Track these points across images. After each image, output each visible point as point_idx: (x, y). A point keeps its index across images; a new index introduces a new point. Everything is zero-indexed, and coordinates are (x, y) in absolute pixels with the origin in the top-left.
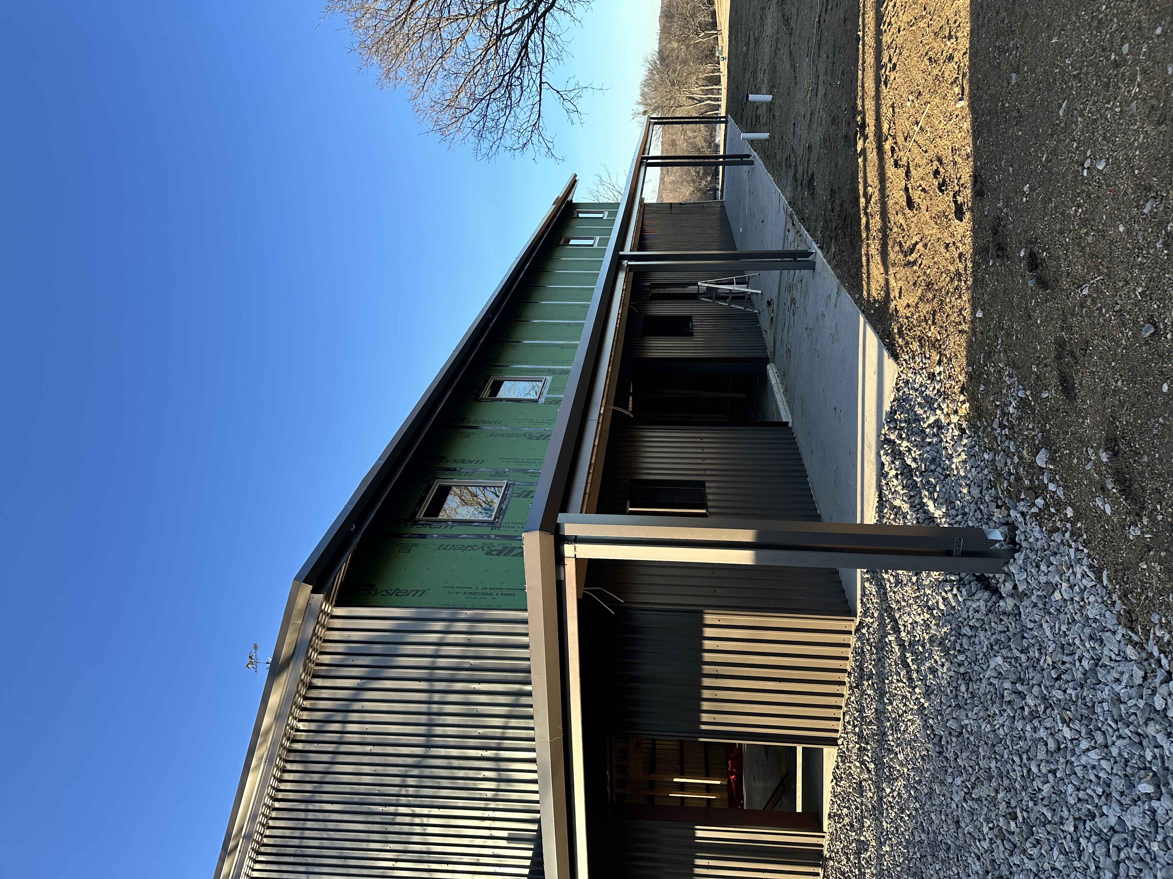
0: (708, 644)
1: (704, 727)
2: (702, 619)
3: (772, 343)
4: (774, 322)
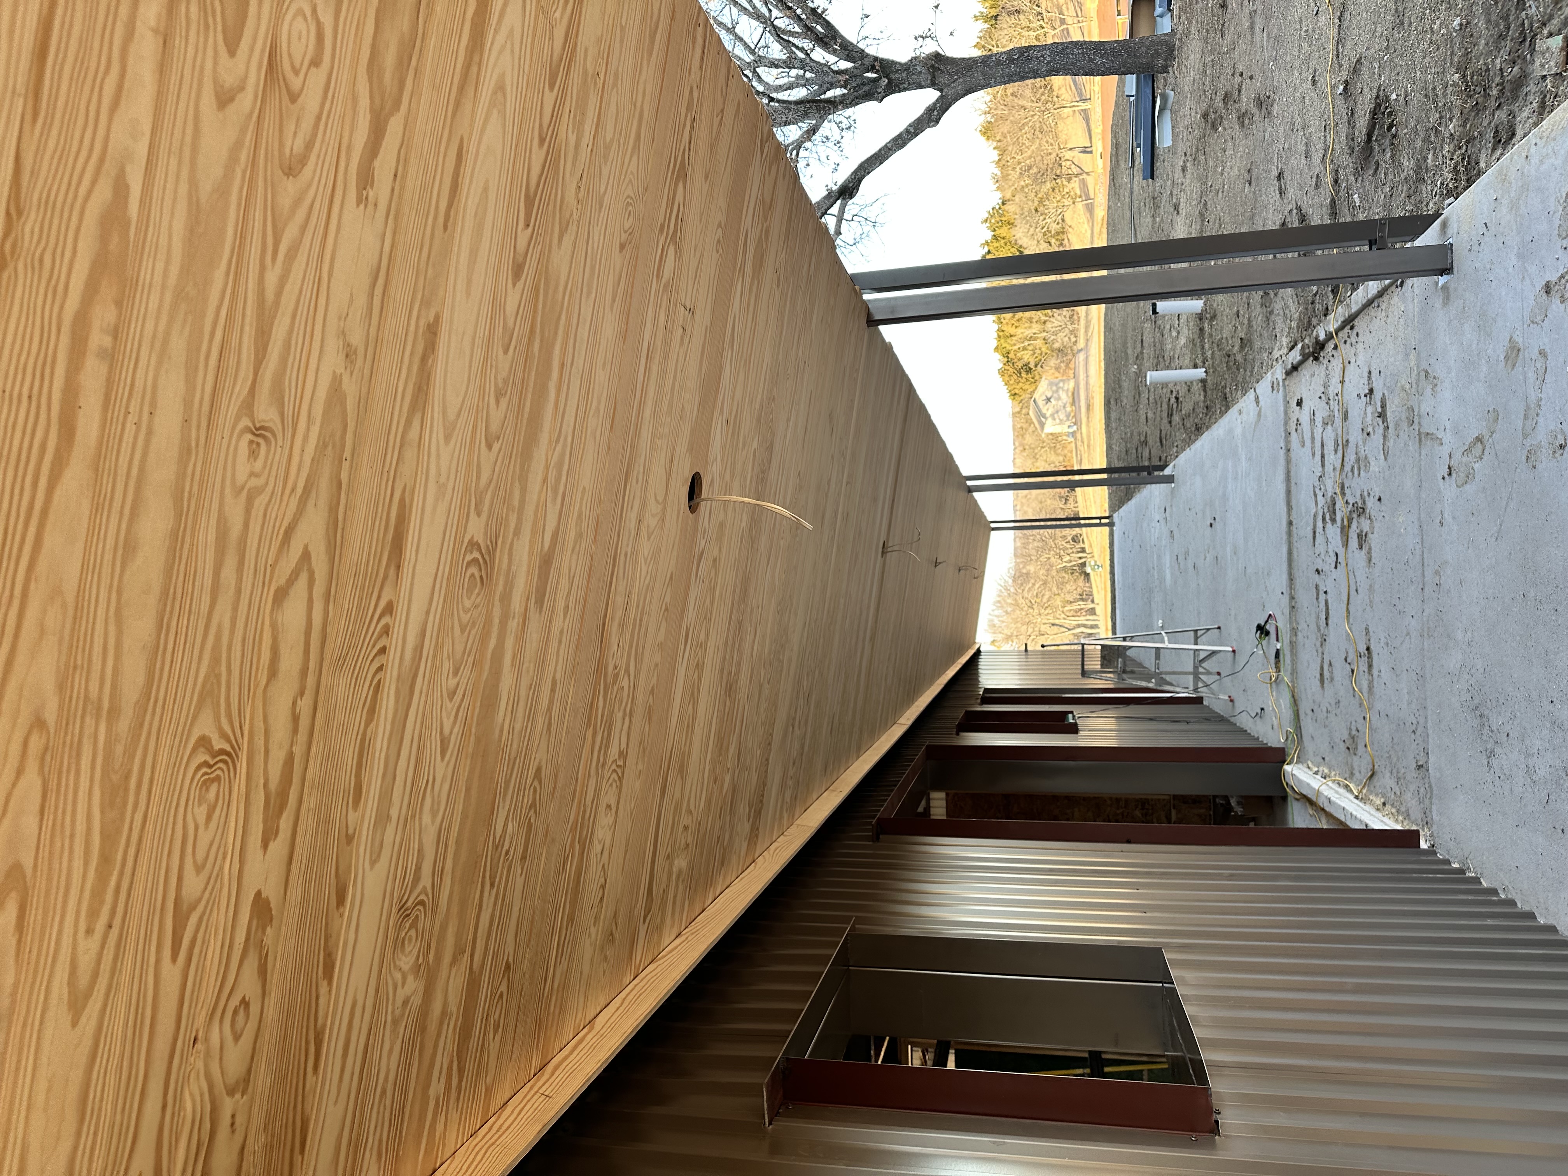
3: (1286, 712)
4: (1286, 658)
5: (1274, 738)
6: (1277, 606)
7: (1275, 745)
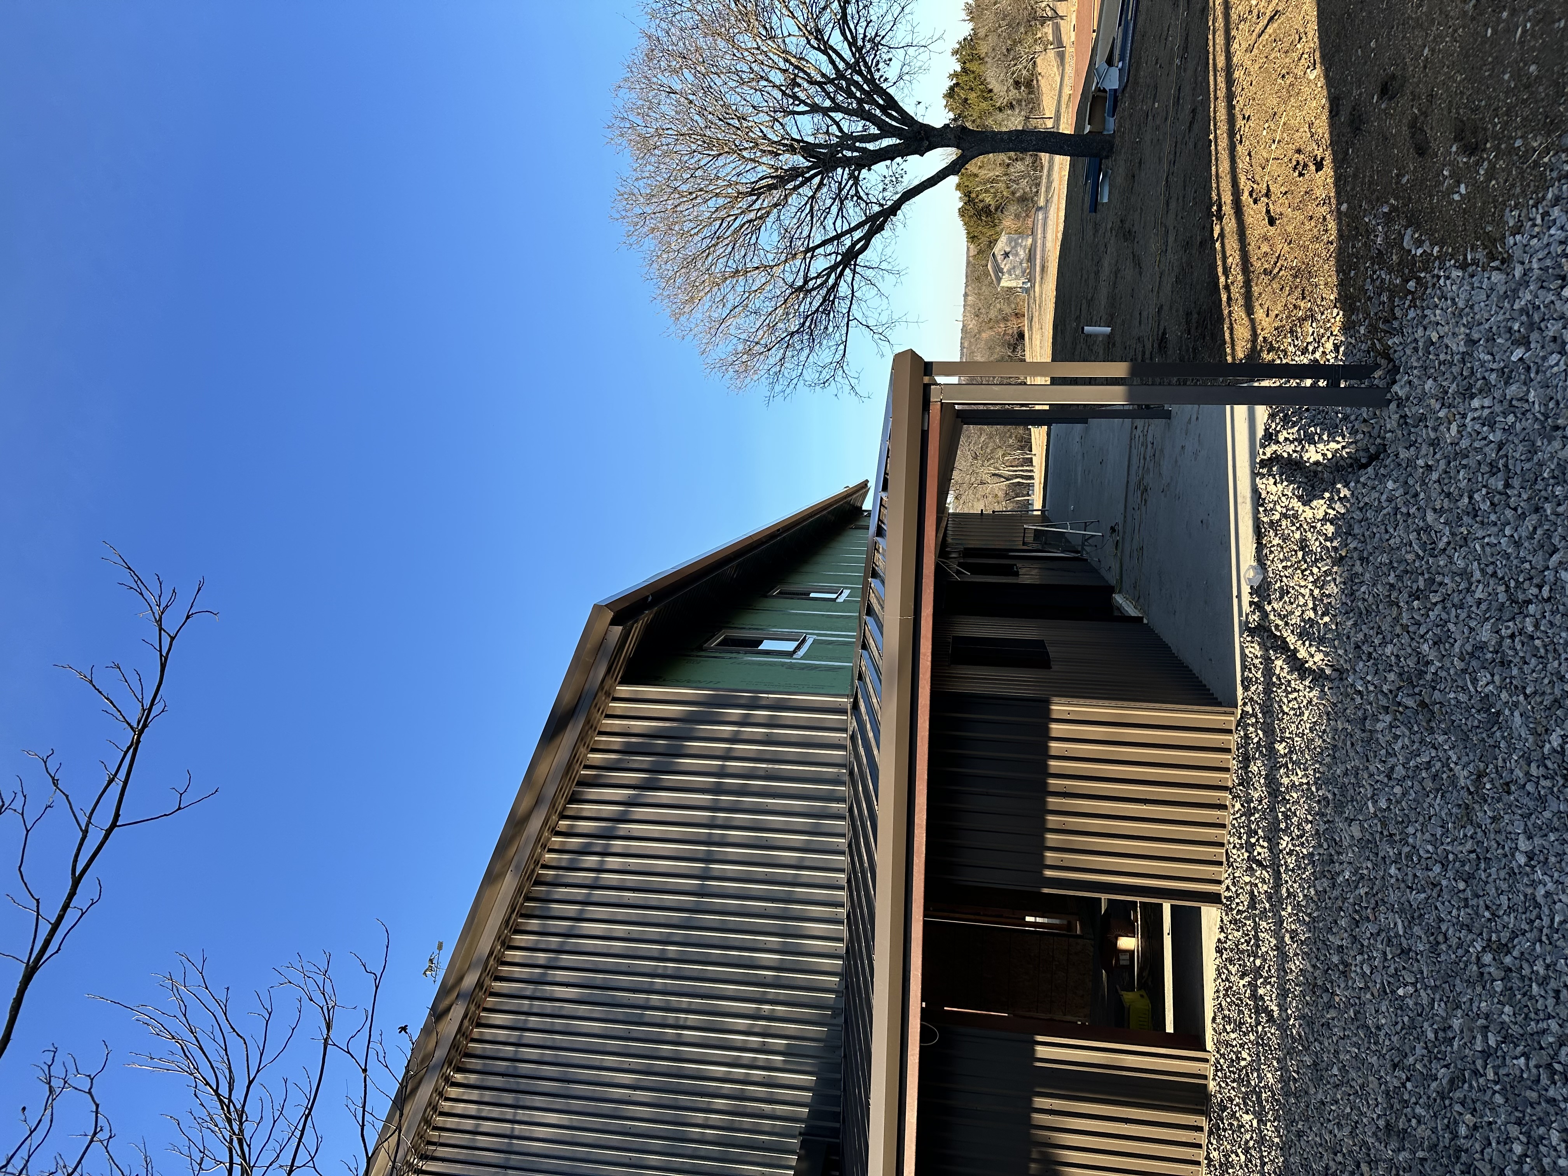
0: (1055, 747)
1: (1048, 873)
2: (1049, 711)
3: (1118, 570)
4: (1120, 545)
5: (1113, 582)
6: (1120, 519)
7: (1112, 584)
